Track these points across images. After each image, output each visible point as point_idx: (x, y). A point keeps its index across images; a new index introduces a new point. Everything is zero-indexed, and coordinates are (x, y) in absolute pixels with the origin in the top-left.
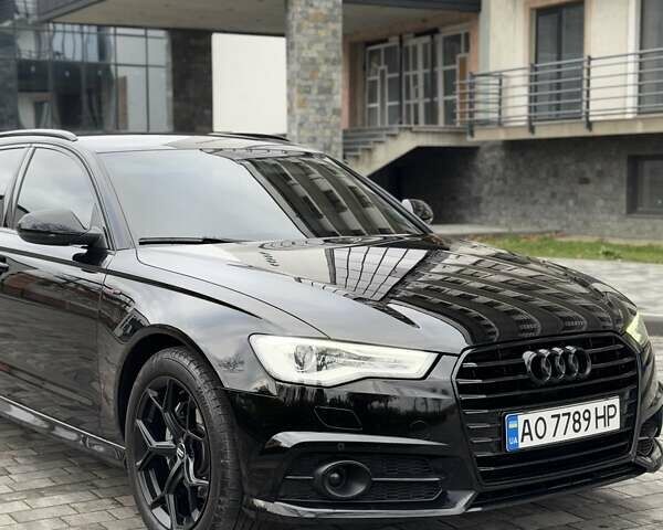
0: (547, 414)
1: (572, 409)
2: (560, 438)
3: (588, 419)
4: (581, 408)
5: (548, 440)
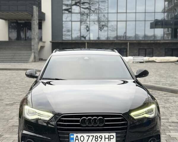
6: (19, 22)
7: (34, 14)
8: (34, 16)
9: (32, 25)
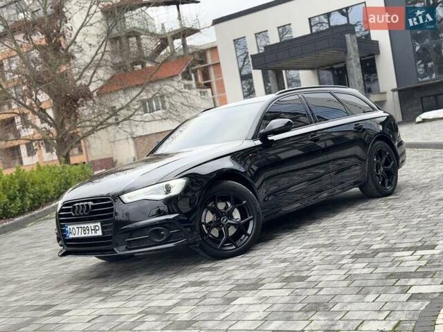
0: (75, 226)
1: (82, 226)
2: (80, 236)
3: (88, 230)
4: (85, 226)
5: (76, 236)
6: (335, 67)
7: (348, 49)
8: (349, 51)
9: (348, 69)
